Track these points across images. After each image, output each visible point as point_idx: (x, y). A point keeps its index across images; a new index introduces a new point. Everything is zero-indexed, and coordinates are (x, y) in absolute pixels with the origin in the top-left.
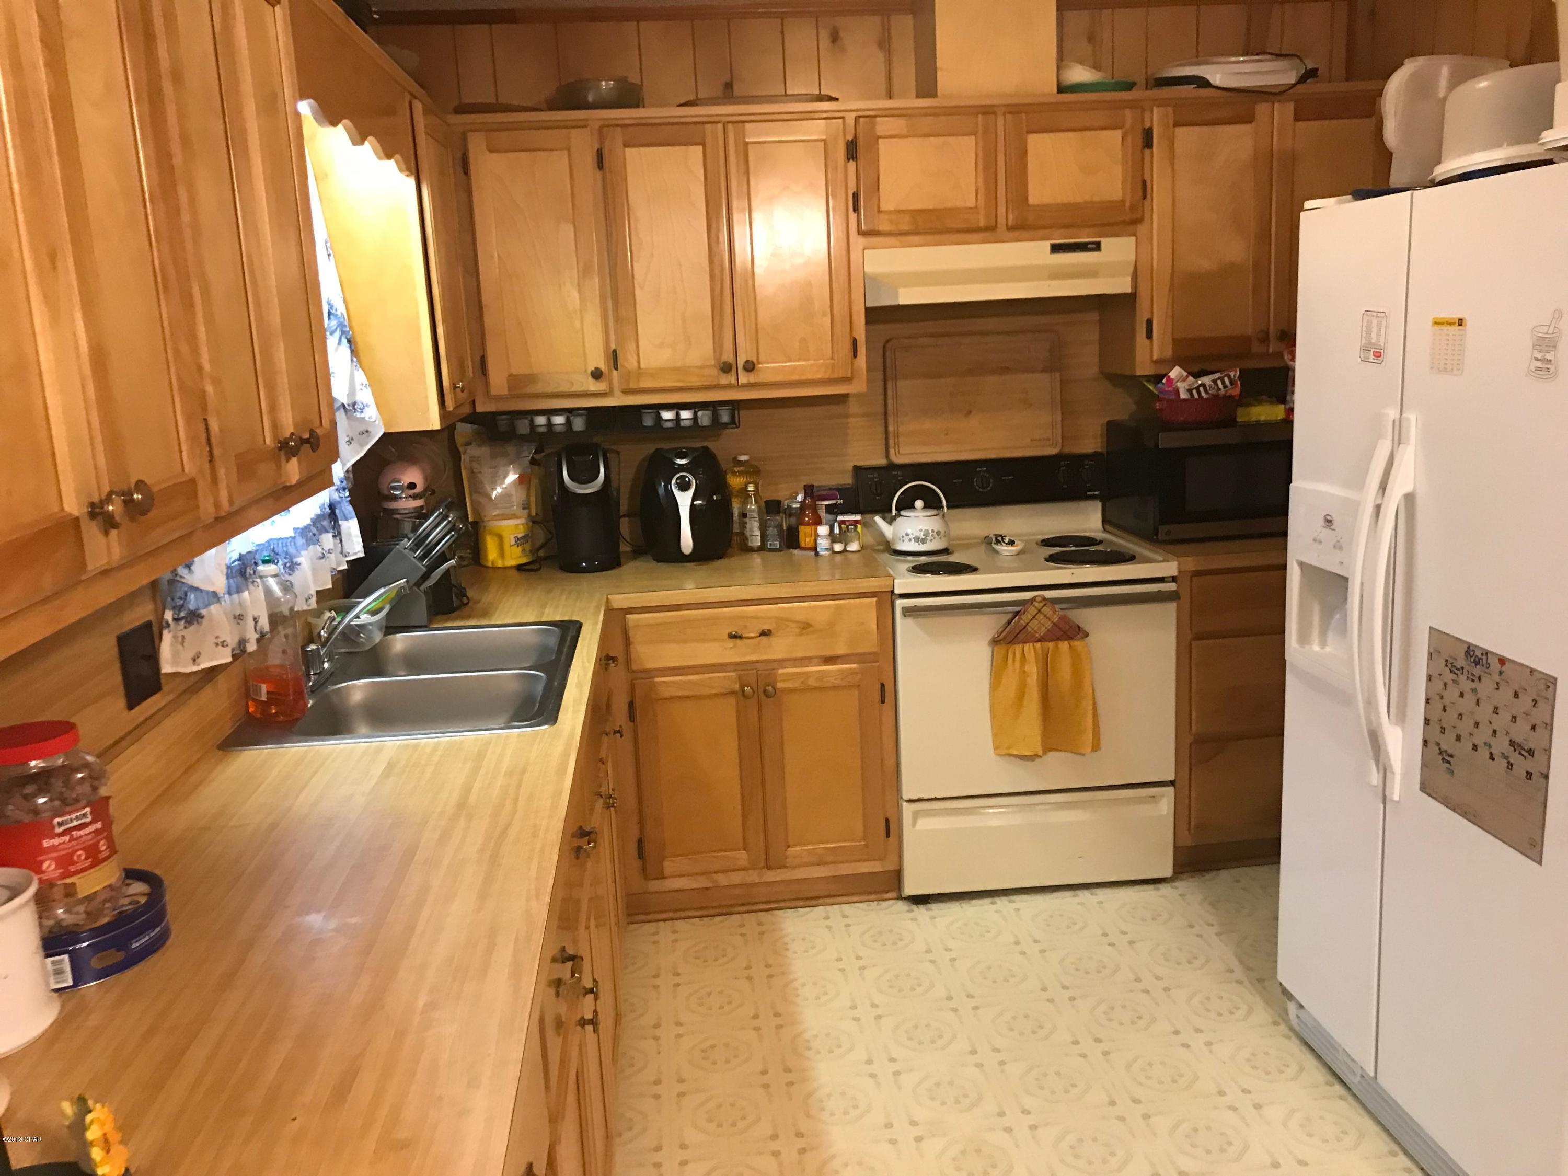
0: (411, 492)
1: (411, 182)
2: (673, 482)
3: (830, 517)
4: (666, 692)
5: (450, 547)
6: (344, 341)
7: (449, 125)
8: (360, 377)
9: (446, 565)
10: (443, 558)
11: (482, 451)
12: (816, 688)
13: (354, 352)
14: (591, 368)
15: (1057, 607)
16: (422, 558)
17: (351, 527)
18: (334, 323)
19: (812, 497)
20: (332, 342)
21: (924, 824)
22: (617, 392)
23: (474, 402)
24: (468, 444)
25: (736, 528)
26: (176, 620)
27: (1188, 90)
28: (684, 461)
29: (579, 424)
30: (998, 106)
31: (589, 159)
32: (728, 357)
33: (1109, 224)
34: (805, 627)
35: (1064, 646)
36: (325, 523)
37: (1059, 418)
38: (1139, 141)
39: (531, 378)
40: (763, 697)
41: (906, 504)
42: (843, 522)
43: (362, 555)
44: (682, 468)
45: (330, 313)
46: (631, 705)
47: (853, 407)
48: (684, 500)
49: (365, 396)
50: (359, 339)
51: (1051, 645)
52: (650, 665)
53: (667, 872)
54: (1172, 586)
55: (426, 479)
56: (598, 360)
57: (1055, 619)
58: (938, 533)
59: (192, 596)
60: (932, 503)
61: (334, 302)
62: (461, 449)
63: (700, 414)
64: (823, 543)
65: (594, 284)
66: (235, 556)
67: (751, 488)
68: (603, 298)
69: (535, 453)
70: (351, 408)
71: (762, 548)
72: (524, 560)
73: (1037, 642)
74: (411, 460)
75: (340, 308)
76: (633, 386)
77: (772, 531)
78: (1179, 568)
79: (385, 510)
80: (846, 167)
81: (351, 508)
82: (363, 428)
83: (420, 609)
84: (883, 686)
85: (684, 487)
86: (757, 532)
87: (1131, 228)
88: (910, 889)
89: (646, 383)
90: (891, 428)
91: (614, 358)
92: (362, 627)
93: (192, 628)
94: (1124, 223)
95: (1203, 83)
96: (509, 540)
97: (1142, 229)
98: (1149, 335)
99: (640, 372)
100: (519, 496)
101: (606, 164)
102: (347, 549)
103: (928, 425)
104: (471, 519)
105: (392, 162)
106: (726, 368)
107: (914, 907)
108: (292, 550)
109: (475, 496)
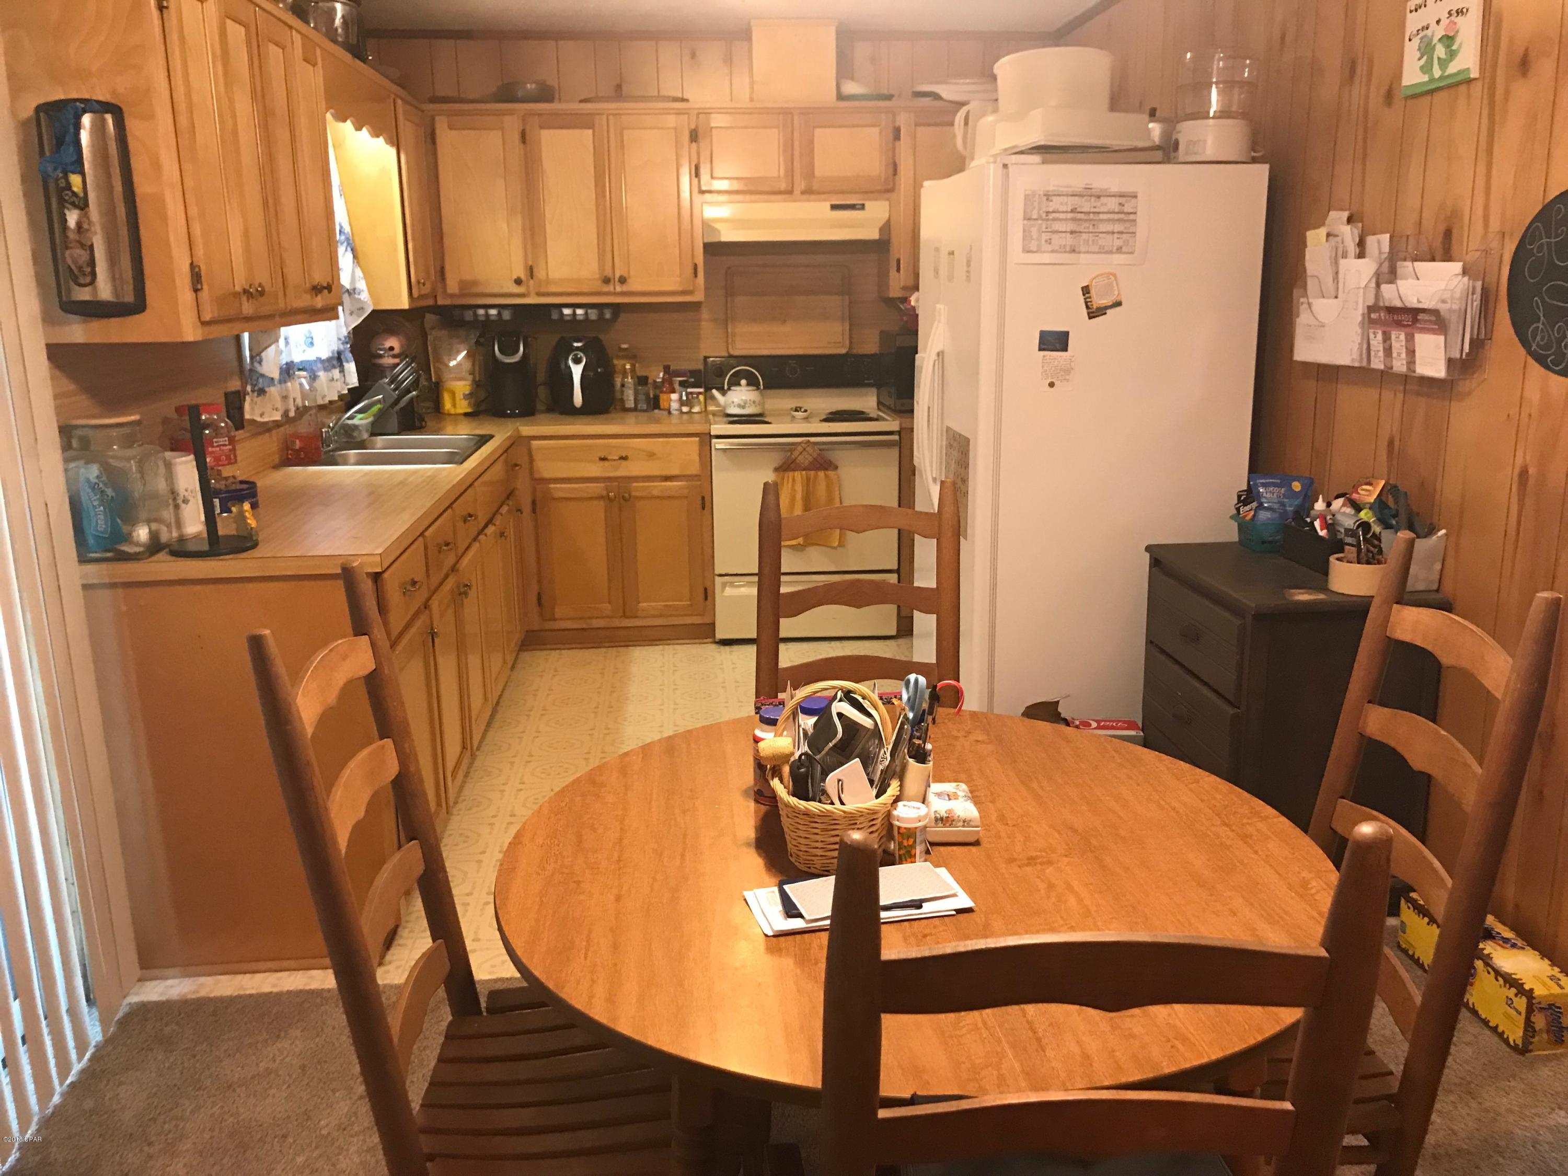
0: (392, 353)
1: (393, 151)
2: (570, 358)
3: (681, 389)
4: (558, 494)
5: (412, 384)
6: (349, 249)
7: (423, 111)
8: (359, 273)
9: (410, 395)
10: (408, 391)
11: (444, 333)
12: (658, 497)
13: (355, 257)
14: (515, 277)
15: (816, 447)
16: (395, 390)
17: (351, 367)
18: (343, 238)
19: (669, 374)
20: (341, 250)
21: (729, 591)
22: (533, 294)
23: (436, 297)
24: (433, 328)
25: (618, 395)
26: (253, 391)
27: (926, 101)
28: (579, 344)
29: (507, 315)
30: (794, 108)
31: (516, 137)
32: (608, 272)
33: (872, 192)
34: (651, 455)
35: (821, 474)
36: (335, 362)
37: (847, 328)
38: (891, 136)
39: (475, 283)
40: (622, 501)
41: (735, 382)
42: (692, 393)
43: (357, 385)
44: (578, 348)
45: (340, 231)
46: (534, 503)
47: (705, 314)
48: (577, 371)
49: (362, 285)
50: (359, 249)
51: (812, 473)
52: (546, 475)
53: (557, 616)
54: (896, 437)
55: (402, 346)
56: (520, 272)
57: (815, 455)
58: (754, 402)
59: (261, 380)
60: (753, 382)
61: (343, 225)
62: (428, 331)
63: (589, 311)
64: (675, 405)
65: (518, 222)
66: (284, 362)
67: (628, 366)
68: (524, 230)
69: (479, 337)
70: (351, 292)
71: (635, 409)
72: (469, 410)
73: (804, 470)
74: (392, 332)
75: (347, 229)
76: (543, 290)
77: (642, 397)
78: (901, 424)
79: (374, 364)
80: (690, 148)
81: (350, 355)
82: (359, 306)
83: (394, 422)
84: (703, 498)
85: (577, 361)
86: (632, 398)
87: (886, 195)
88: (720, 635)
89: (553, 289)
90: (729, 330)
91: (531, 271)
92: (356, 427)
93: (260, 398)
94: (880, 192)
95: (936, 96)
96: (459, 396)
97: (893, 196)
98: (898, 270)
99: (548, 281)
100: (468, 366)
101: (527, 142)
102: (348, 380)
103: (756, 328)
104: (433, 380)
105: (381, 139)
106: (607, 281)
107: (722, 647)
108: (314, 368)
109: (438, 365)
